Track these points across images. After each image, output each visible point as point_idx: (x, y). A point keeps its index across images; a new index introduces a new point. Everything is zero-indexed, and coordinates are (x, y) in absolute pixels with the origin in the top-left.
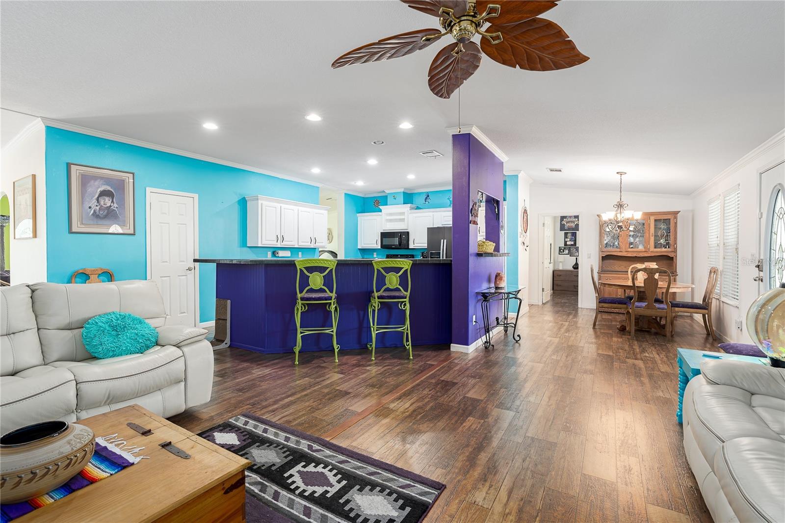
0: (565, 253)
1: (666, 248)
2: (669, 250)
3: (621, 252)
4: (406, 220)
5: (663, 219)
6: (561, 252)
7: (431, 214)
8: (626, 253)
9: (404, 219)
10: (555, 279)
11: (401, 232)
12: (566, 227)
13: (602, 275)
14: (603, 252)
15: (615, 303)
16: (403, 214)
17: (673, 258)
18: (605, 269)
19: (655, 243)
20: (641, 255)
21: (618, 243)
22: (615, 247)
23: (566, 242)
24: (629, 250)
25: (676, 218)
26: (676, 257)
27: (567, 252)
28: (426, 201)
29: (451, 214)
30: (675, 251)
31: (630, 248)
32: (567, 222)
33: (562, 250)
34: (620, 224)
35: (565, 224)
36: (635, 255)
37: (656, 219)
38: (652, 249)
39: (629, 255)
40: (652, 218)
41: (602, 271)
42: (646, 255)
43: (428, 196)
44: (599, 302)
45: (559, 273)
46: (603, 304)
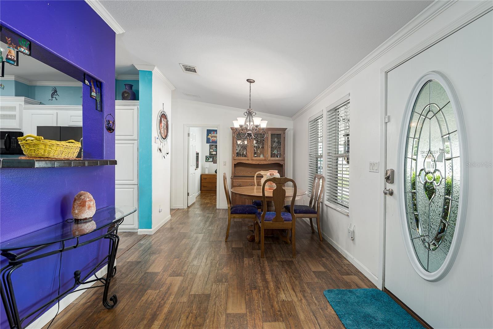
0: (210, 161)
1: (278, 157)
2: (280, 158)
3: (248, 160)
4: (17, 117)
5: (277, 134)
6: (207, 160)
7: (55, 112)
8: (252, 161)
9: (15, 115)
10: (202, 182)
11: (9, 132)
12: (211, 141)
13: (234, 180)
14: (235, 160)
15: (245, 213)
16: (13, 109)
17: (282, 165)
18: (237, 174)
19: (271, 153)
20: (262, 163)
21: (246, 153)
22: (244, 156)
23: (210, 152)
24: (254, 158)
25: (284, 133)
26: (285, 164)
27: (211, 160)
28: (52, 97)
29: (81, 113)
30: (284, 160)
31: (254, 157)
32: (212, 137)
33: (208, 159)
34: (250, 132)
35: (210, 138)
36: (257, 163)
37: (272, 133)
38: (270, 158)
39: (254, 163)
40: (270, 133)
41: (235, 176)
42: (265, 163)
43: (56, 91)
44: (231, 213)
45: (205, 177)
46: (234, 215)
